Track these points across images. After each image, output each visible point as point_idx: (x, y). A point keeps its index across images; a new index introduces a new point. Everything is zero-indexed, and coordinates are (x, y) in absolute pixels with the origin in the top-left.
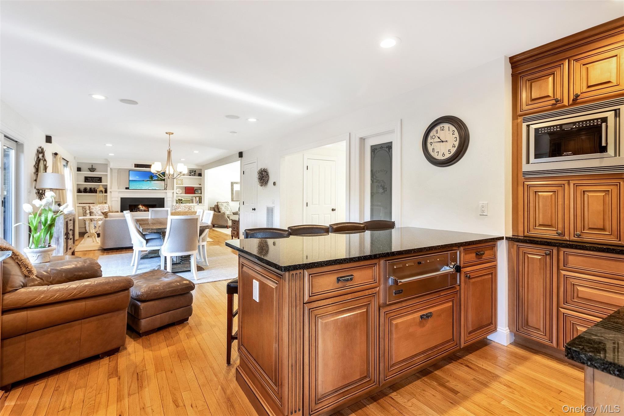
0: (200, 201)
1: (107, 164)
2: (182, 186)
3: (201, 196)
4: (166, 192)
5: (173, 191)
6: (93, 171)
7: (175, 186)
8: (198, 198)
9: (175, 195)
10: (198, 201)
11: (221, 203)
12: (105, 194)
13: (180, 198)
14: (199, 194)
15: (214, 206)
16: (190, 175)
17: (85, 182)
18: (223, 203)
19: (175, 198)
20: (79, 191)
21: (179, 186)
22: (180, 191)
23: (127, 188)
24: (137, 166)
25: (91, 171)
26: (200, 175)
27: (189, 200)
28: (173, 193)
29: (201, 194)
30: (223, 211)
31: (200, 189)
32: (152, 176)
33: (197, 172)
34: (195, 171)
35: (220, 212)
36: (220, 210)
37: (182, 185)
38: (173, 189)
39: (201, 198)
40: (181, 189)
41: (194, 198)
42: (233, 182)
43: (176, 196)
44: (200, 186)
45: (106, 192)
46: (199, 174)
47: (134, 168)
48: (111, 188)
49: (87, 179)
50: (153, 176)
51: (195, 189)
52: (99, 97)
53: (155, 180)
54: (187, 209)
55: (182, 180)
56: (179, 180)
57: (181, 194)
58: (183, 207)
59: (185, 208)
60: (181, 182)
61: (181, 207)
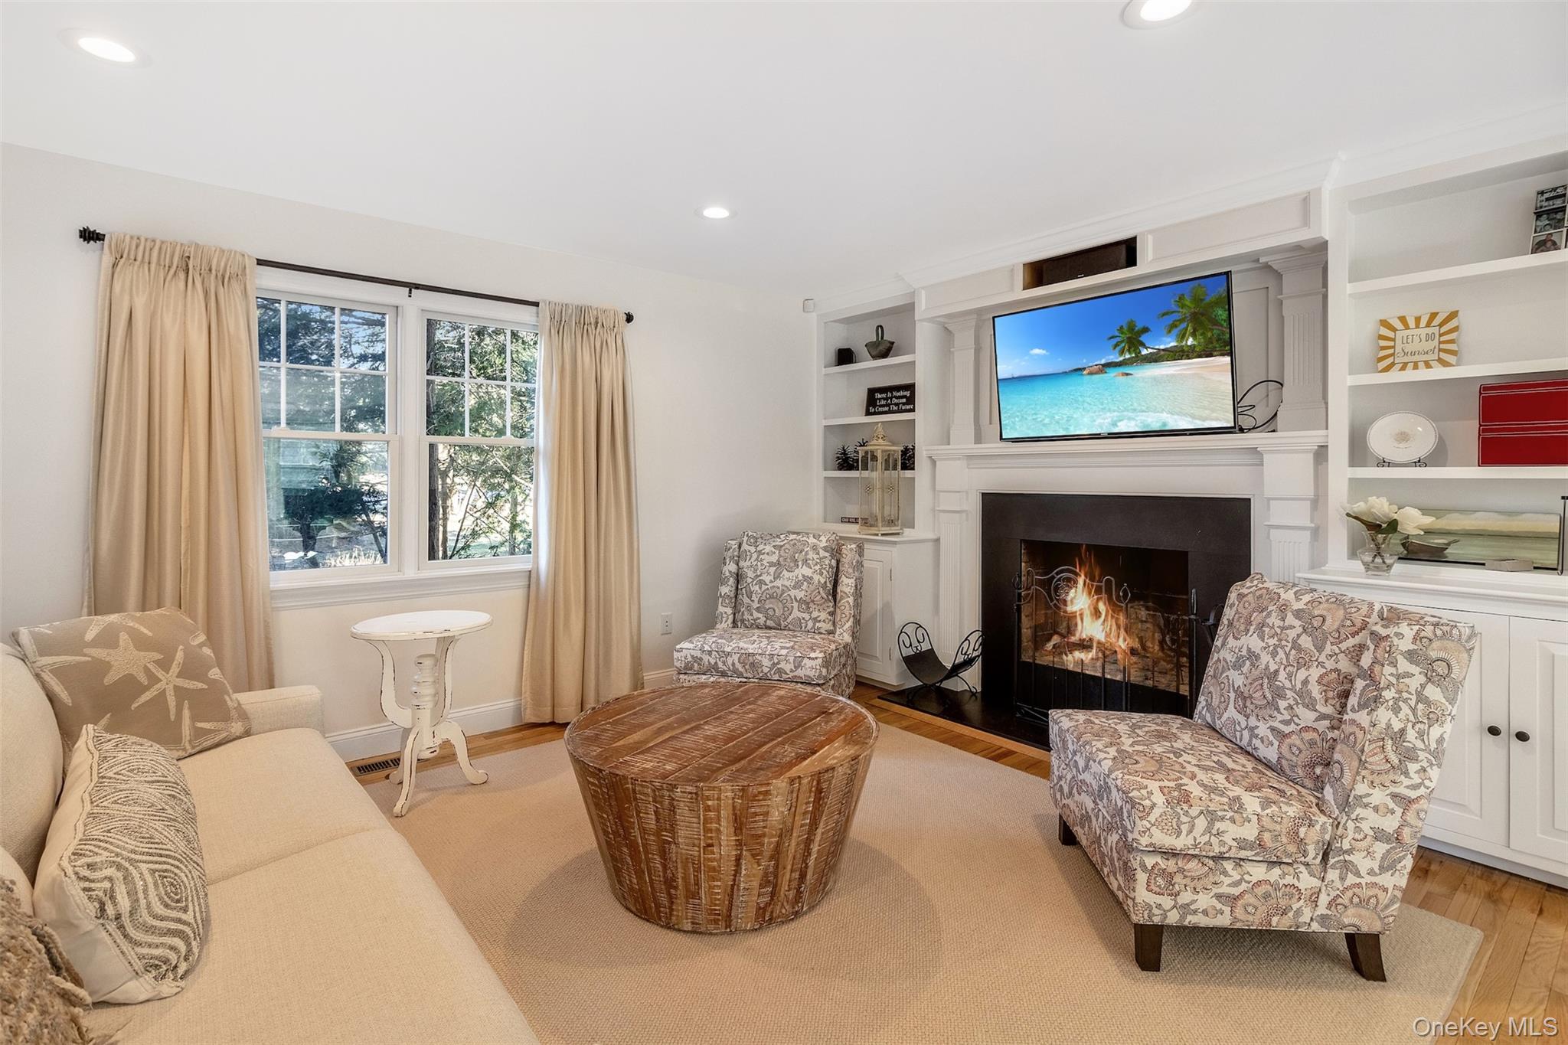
1: (914, 305)
2: (1439, 373)
4: (1254, 450)
5: (1314, 438)
6: (885, 354)
7: (1347, 381)
9: (1340, 471)
12: (908, 473)
17: (868, 413)
19: (1339, 507)
20: (843, 460)
21: (1410, 376)
24: (1042, 272)
25: (881, 357)
28: (1321, 454)
32: (1131, 327)
37: (1445, 364)
38: (1324, 423)
40: (1433, 416)
43: (1353, 482)
45: (907, 460)
47: (1018, 291)
49: (872, 402)
50: (1139, 326)
53: (1155, 358)
54: (1328, 649)
55: (1454, 315)
56: (1418, 320)
57: (1418, 463)
58: (1290, 619)
59: (1306, 642)
60: (1429, 337)
61: (1274, 620)
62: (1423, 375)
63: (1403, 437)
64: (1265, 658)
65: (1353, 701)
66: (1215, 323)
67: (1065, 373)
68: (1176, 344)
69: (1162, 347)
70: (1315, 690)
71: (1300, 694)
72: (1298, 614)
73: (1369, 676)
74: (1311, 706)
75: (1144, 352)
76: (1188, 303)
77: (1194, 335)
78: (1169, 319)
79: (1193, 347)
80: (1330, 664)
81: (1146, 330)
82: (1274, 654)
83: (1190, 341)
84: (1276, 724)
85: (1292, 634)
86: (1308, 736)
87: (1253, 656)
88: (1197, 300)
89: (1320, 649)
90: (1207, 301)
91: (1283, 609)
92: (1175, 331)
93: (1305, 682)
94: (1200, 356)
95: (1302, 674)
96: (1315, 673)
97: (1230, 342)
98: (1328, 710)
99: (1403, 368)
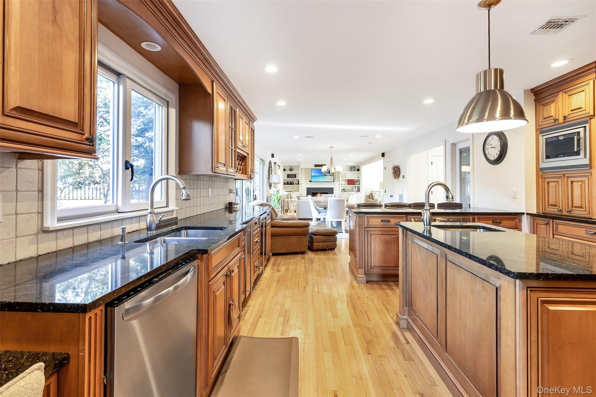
0: (359, 190)
1: (299, 166)
2: (345, 179)
4: (334, 184)
5: (339, 183)
6: (292, 171)
7: (341, 179)
8: (357, 188)
9: (341, 185)
10: (357, 190)
11: (374, 192)
12: (298, 185)
13: (344, 188)
15: (369, 194)
16: (351, 171)
17: (288, 178)
18: (376, 192)
19: (341, 188)
20: (285, 184)
21: (343, 179)
22: (344, 183)
23: (310, 181)
24: (316, 166)
25: (291, 171)
26: (358, 170)
27: (351, 189)
28: (339, 184)
29: (359, 185)
30: (377, 198)
31: (359, 181)
33: (356, 168)
35: (373, 199)
36: (373, 197)
38: (339, 182)
39: (359, 188)
40: (345, 181)
41: (354, 188)
43: (342, 186)
44: (359, 179)
45: (298, 184)
46: (357, 169)
47: (314, 167)
48: (301, 182)
49: (288, 176)
51: (354, 181)
52: (296, 137)
55: (345, 174)
57: (344, 185)
60: (344, 176)
62: (344, 179)
63: (343, 183)
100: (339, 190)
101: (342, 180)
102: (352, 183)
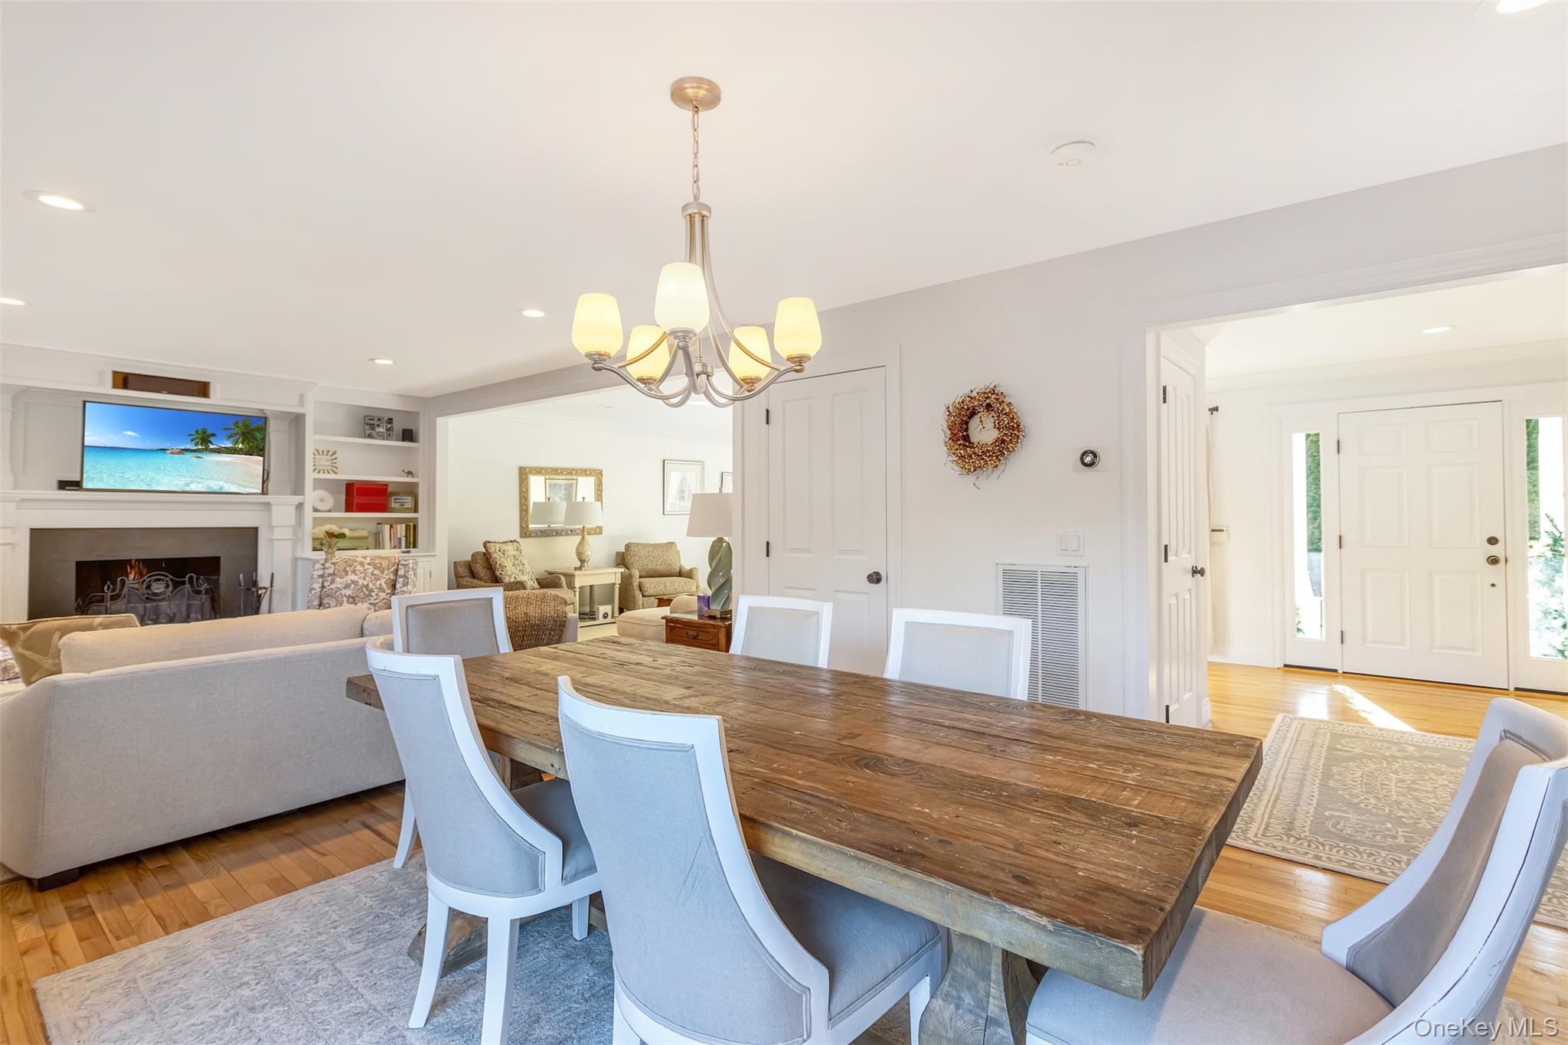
0: (411, 541)
2: (334, 477)
3: (417, 519)
4: (268, 504)
5: (297, 499)
7: (310, 476)
8: (401, 529)
9: (309, 514)
10: (403, 539)
11: (498, 545)
13: (335, 529)
14: (407, 510)
15: (470, 559)
16: (370, 436)
18: (504, 547)
19: (310, 529)
21: (322, 476)
22: (326, 499)
23: (70, 484)
24: (124, 380)
26: (408, 435)
27: (365, 533)
28: (300, 506)
29: (416, 510)
30: (510, 576)
31: (412, 490)
32: (204, 432)
33: (399, 426)
34: (390, 421)
35: (495, 579)
36: (497, 573)
37: (336, 473)
38: (301, 492)
39: (415, 527)
40: (332, 493)
41: (387, 527)
42: (525, 468)
43: (315, 519)
44: (412, 480)
46: (404, 430)
47: (107, 388)
50: (209, 432)
51: (390, 489)
53: (219, 451)
54: (386, 572)
55: (335, 453)
56: (323, 452)
57: (329, 511)
58: (367, 566)
59: (376, 572)
60: (328, 460)
61: (359, 568)
62: (326, 476)
63: (322, 500)
64: (361, 582)
65: (398, 586)
66: (255, 439)
67: (152, 450)
68: (230, 445)
69: (223, 446)
70: (384, 586)
71: (379, 589)
72: (369, 564)
73: (405, 576)
74: (384, 591)
75: (211, 447)
76: (240, 425)
77: (243, 443)
78: (229, 432)
79: (242, 449)
80: (387, 577)
81: (213, 435)
82: (365, 579)
83: (240, 446)
84: (372, 601)
85: (370, 571)
86: (385, 601)
87: (353, 582)
88: (246, 426)
89: (383, 573)
90: (252, 427)
91: (362, 564)
92: (232, 439)
93: (380, 585)
94: (245, 455)
95: (378, 583)
96: (383, 581)
97: (263, 450)
98: (389, 591)
99: (319, 472)
100: (296, 541)
101: (319, 484)
102: (374, 500)
